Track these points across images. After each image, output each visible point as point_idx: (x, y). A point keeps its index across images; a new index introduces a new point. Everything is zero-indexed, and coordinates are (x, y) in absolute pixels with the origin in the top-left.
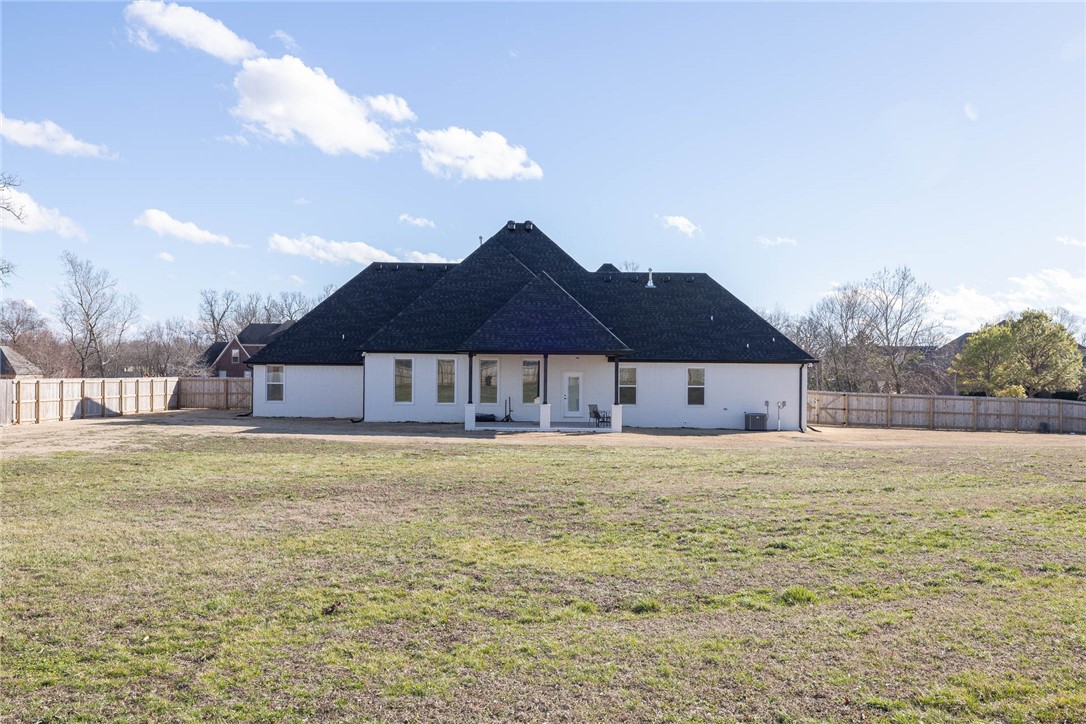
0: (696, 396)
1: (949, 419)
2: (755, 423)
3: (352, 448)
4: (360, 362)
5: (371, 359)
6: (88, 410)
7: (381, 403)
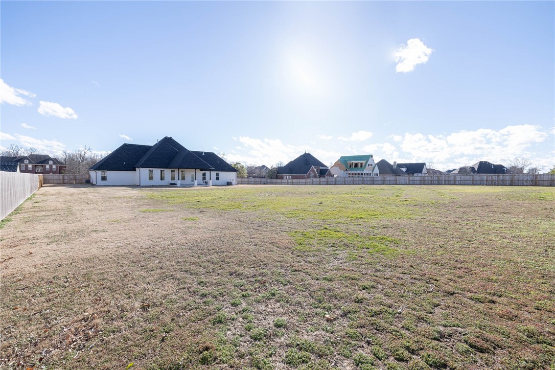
0: (218, 178)
2: (229, 184)
4: (135, 170)
5: (141, 169)
7: (145, 181)
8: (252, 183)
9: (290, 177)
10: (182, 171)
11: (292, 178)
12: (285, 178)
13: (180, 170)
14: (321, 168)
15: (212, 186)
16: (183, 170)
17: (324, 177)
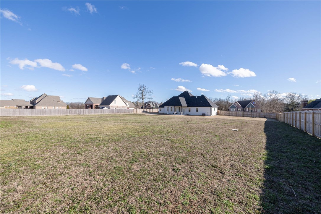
0: (197, 111)
2: (203, 115)
4: (164, 107)
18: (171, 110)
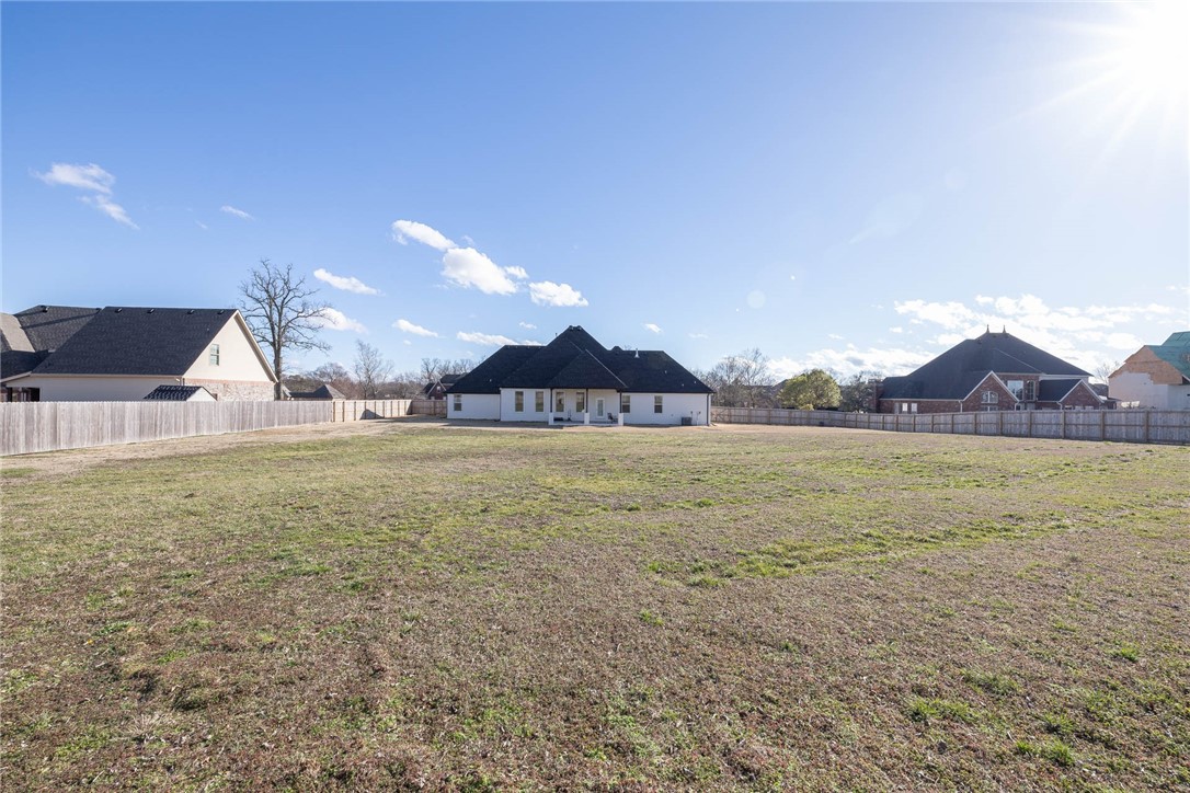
0: (658, 409)
1: (777, 420)
2: (686, 422)
3: (495, 433)
4: (499, 393)
5: (503, 391)
6: (368, 415)
7: (509, 412)
8: (783, 420)
9: (914, 407)
10: (558, 393)
11: (920, 411)
12: (897, 410)
13: (554, 391)
14: (1044, 377)
15: (625, 424)
16: (558, 390)
17: (1056, 407)
18: (539, 407)
